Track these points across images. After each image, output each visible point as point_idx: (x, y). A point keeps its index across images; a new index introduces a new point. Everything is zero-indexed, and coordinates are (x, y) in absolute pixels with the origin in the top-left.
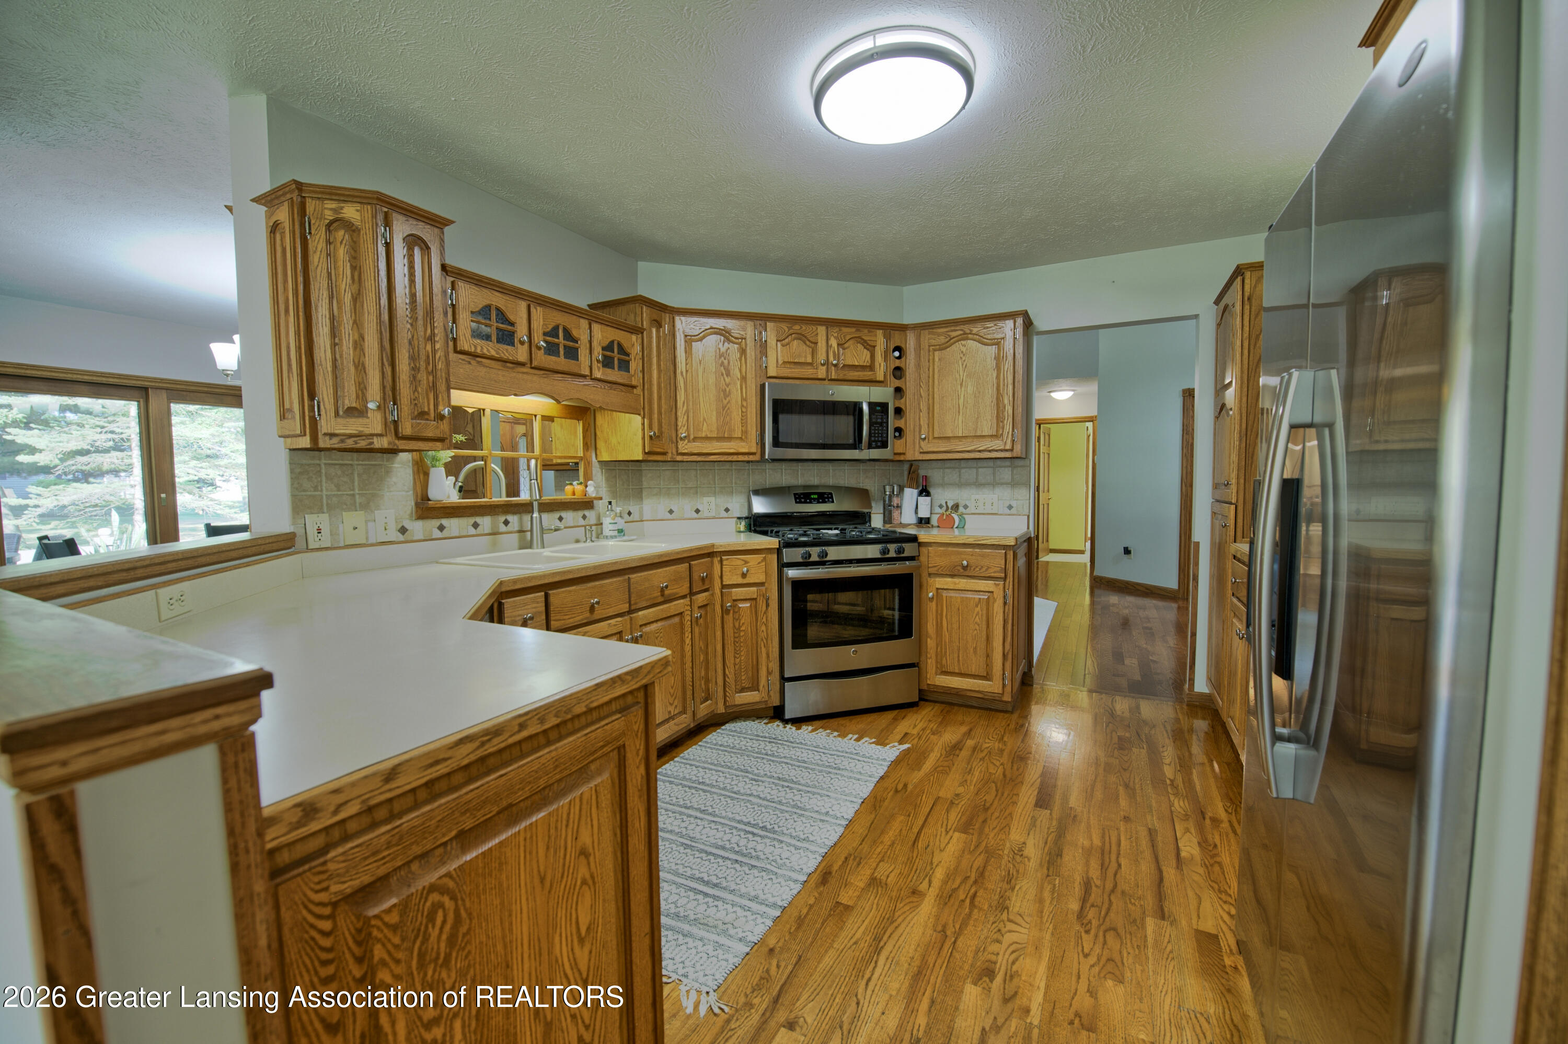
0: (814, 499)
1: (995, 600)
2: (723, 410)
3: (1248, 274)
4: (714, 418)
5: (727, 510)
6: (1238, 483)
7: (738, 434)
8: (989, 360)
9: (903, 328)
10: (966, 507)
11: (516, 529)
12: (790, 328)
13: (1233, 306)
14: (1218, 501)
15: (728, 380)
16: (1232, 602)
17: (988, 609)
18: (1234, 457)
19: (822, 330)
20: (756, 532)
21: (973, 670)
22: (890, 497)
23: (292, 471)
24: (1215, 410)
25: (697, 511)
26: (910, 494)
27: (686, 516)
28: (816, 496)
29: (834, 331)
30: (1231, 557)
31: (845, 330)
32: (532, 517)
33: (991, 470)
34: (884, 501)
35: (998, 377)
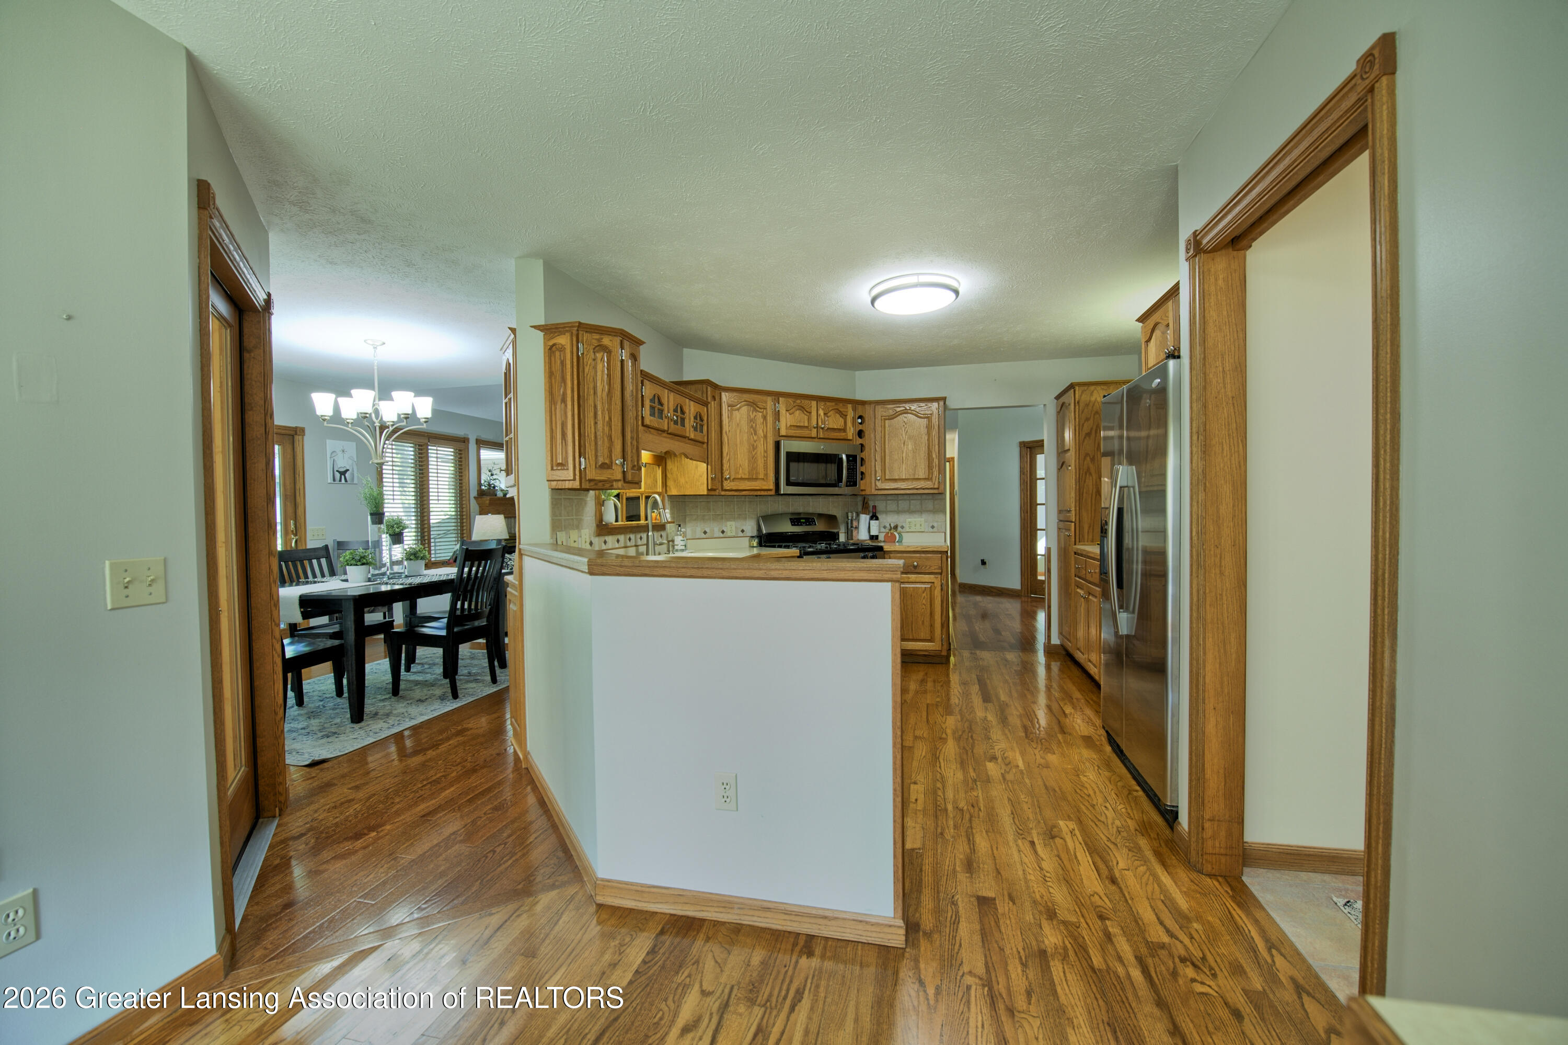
0: (804, 523)
1: (935, 588)
2: (753, 459)
3: (1077, 388)
4: (746, 465)
5: (743, 531)
6: (1076, 510)
7: (761, 476)
8: (922, 428)
9: (863, 403)
10: (902, 527)
11: (634, 544)
12: (794, 402)
13: (1069, 405)
14: (1061, 521)
15: (755, 438)
16: (1076, 580)
17: (931, 594)
18: (1073, 495)
19: (814, 403)
20: (766, 546)
21: (922, 636)
22: (852, 520)
23: (552, 502)
24: (1058, 465)
25: (723, 532)
26: (864, 518)
27: (715, 536)
28: (804, 521)
29: (822, 404)
30: (1073, 553)
31: (828, 404)
32: (648, 536)
33: (918, 502)
34: (847, 524)
35: (928, 440)
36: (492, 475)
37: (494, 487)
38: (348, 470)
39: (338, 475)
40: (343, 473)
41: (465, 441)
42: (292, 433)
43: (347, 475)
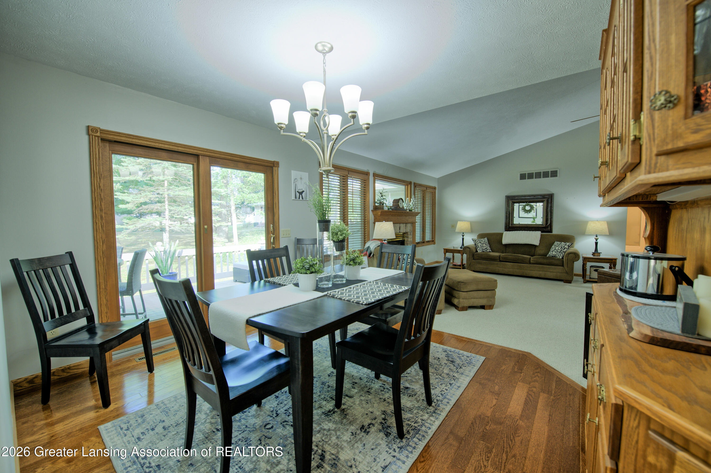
36: (382, 196)
37: (383, 204)
38: (303, 191)
39: (298, 194)
40: (301, 193)
41: (367, 174)
42: (272, 165)
43: (303, 194)
